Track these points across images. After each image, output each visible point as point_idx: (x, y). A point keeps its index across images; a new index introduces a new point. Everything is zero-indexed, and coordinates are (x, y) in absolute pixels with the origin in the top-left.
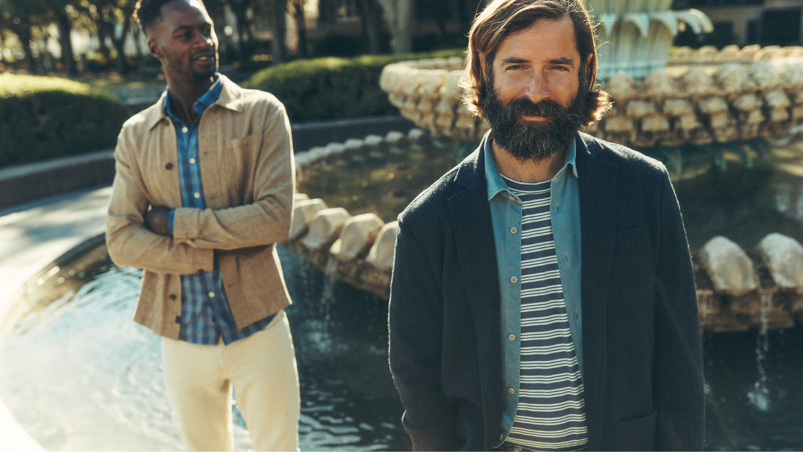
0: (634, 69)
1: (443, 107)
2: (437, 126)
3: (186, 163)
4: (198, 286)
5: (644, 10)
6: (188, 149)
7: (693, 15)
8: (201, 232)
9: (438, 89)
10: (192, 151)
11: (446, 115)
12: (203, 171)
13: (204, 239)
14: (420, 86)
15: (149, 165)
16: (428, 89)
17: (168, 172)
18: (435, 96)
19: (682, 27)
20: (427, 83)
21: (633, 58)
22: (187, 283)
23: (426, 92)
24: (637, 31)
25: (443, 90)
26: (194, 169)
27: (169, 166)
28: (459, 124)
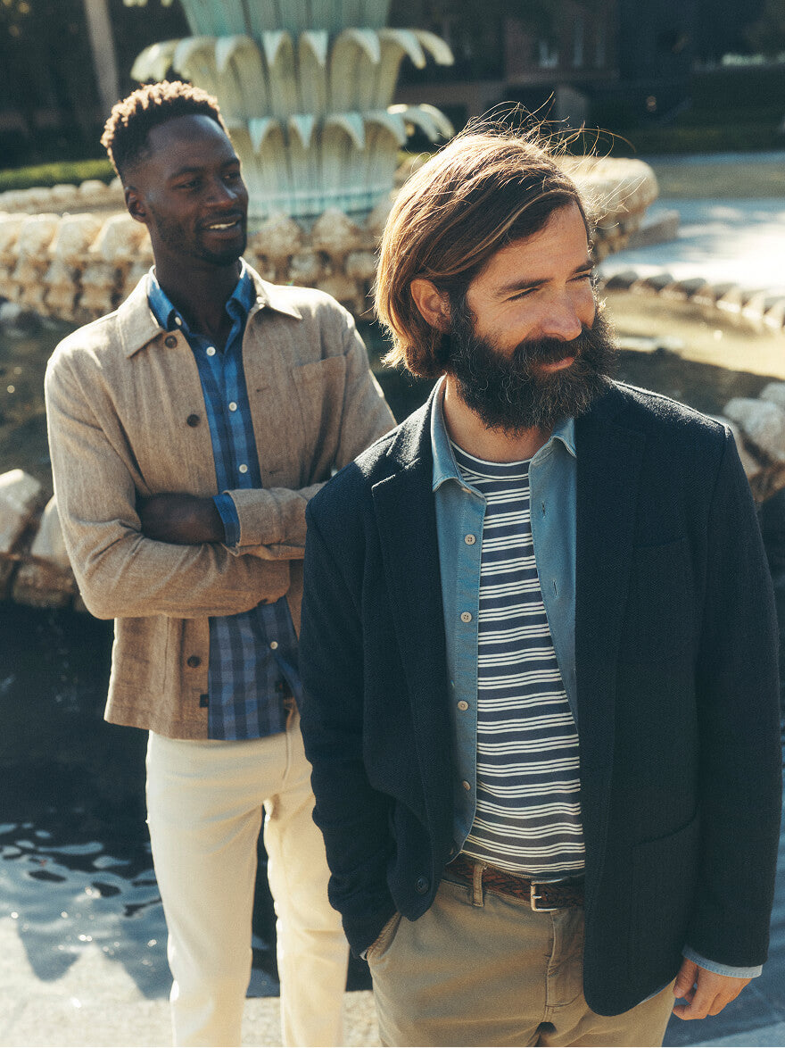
0: (347, 198)
1: (57, 276)
2: (48, 306)
3: (220, 410)
4: (246, 633)
5: (355, 108)
6: (224, 386)
7: (426, 113)
8: (286, 532)
9: (44, 246)
10: (232, 391)
11: (62, 289)
12: (256, 423)
13: (288, 543)
14: (12, 243)
15: (146, 419)
16: (26, 248)
17: (191, 430)
18: (41, 258)
19: (411, 131)
20: (25, 237)
21: (344, 182)
22: (224, 633)
23: (25, 251)
24: (347, 140)
25: (53, 248)
26: (237, 421)
27: (193, 421)
28: (85, 302)
